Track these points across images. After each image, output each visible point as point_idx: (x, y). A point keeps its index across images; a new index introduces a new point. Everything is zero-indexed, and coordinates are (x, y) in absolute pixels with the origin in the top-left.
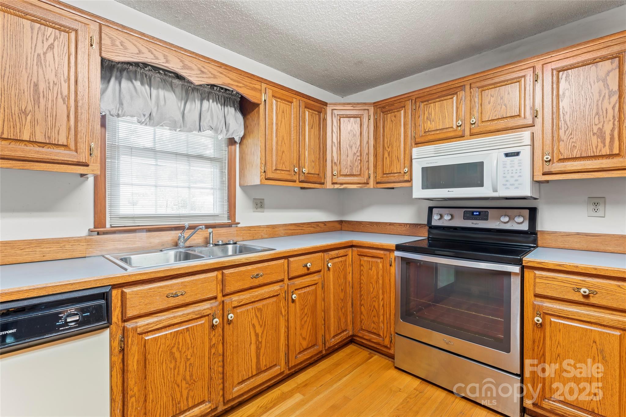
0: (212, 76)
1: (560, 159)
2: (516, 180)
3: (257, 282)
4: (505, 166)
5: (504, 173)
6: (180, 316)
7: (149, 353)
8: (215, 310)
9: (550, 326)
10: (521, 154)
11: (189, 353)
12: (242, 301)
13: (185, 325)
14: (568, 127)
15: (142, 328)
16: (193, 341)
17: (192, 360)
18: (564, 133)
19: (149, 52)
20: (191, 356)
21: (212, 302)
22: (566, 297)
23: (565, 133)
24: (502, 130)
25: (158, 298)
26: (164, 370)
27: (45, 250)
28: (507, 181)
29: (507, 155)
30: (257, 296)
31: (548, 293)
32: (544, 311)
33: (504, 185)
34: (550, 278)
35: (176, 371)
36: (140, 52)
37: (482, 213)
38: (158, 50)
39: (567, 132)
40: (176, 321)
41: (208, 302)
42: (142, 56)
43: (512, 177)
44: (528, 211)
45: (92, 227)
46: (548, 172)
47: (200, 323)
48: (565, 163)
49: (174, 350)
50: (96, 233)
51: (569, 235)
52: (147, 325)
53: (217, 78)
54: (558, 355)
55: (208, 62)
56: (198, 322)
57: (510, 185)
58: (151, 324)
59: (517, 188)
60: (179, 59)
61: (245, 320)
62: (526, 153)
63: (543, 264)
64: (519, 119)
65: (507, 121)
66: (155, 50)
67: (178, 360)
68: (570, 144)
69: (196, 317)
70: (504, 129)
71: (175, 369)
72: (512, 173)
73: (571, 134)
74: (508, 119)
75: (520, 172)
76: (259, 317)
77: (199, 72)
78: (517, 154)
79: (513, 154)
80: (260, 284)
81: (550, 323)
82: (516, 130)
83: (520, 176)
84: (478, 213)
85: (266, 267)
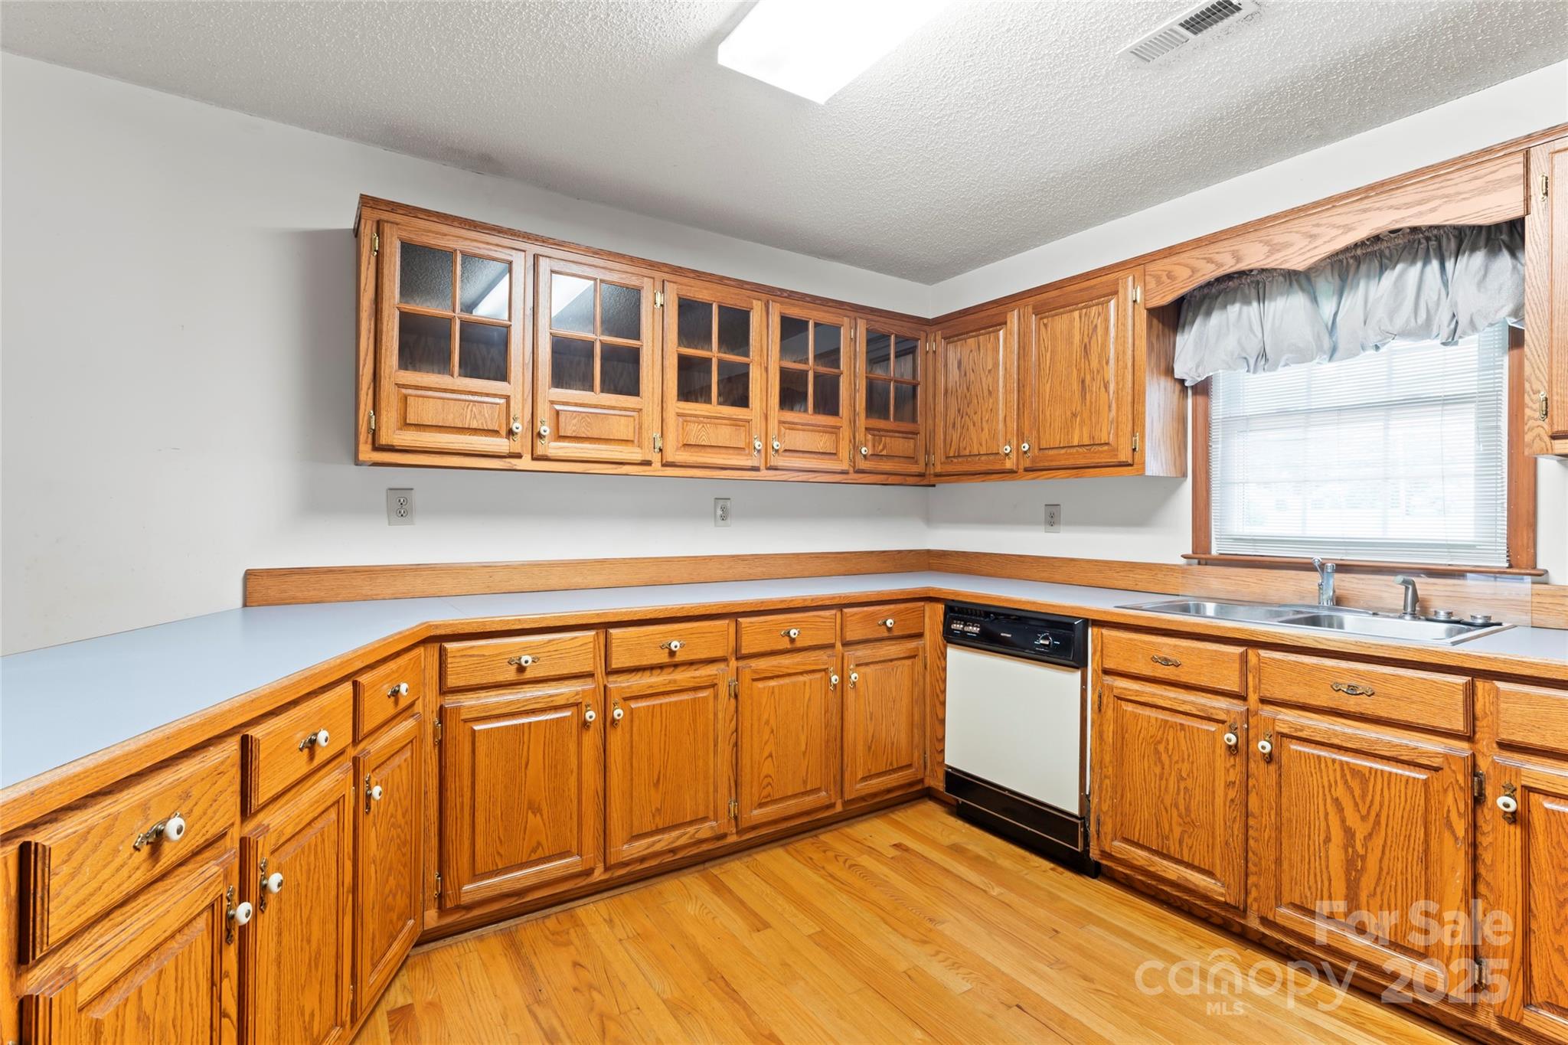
0: (1340, 232)
3: (1352, 704)
6: (1170, 699)
7: (1127, 732)
8: (1235, 719)
11: (1185, 767)
12: (1301, 730)
13: (1181, 719)
15: (1119, 691)
16: (1191, 751)
17: (1189, 783)
19: (1208, 262)
20: (1188, 775)
21: (1235, 701)
25: (1140, 656)
26: (1146, 769)
27: (1136, 576)
30: (1351, 738)
35: (1164, 782)
36: (1194, 271)
38: (1222, 250)
40: (1161, 703)
41: (1228, 699)
42: (1199, 274)
45: (1189, 552)
47: (1206, 727)
49: (1161, 748)
50: (1196, 561)
52: (1125, 689)
53: (1354, 229)
55: (1330, 206)
56: (1202, 724)
58: (1130, 690)
60: (1261, 242)
61: (1312, 775)
66: (1217, 253)
67: (1167, 767)
69: (1198, 713)
71: (1161, 779)
76: (1357, 792)
77: (1306, 242)
80: (1362, 714)
85: (1385, 678)
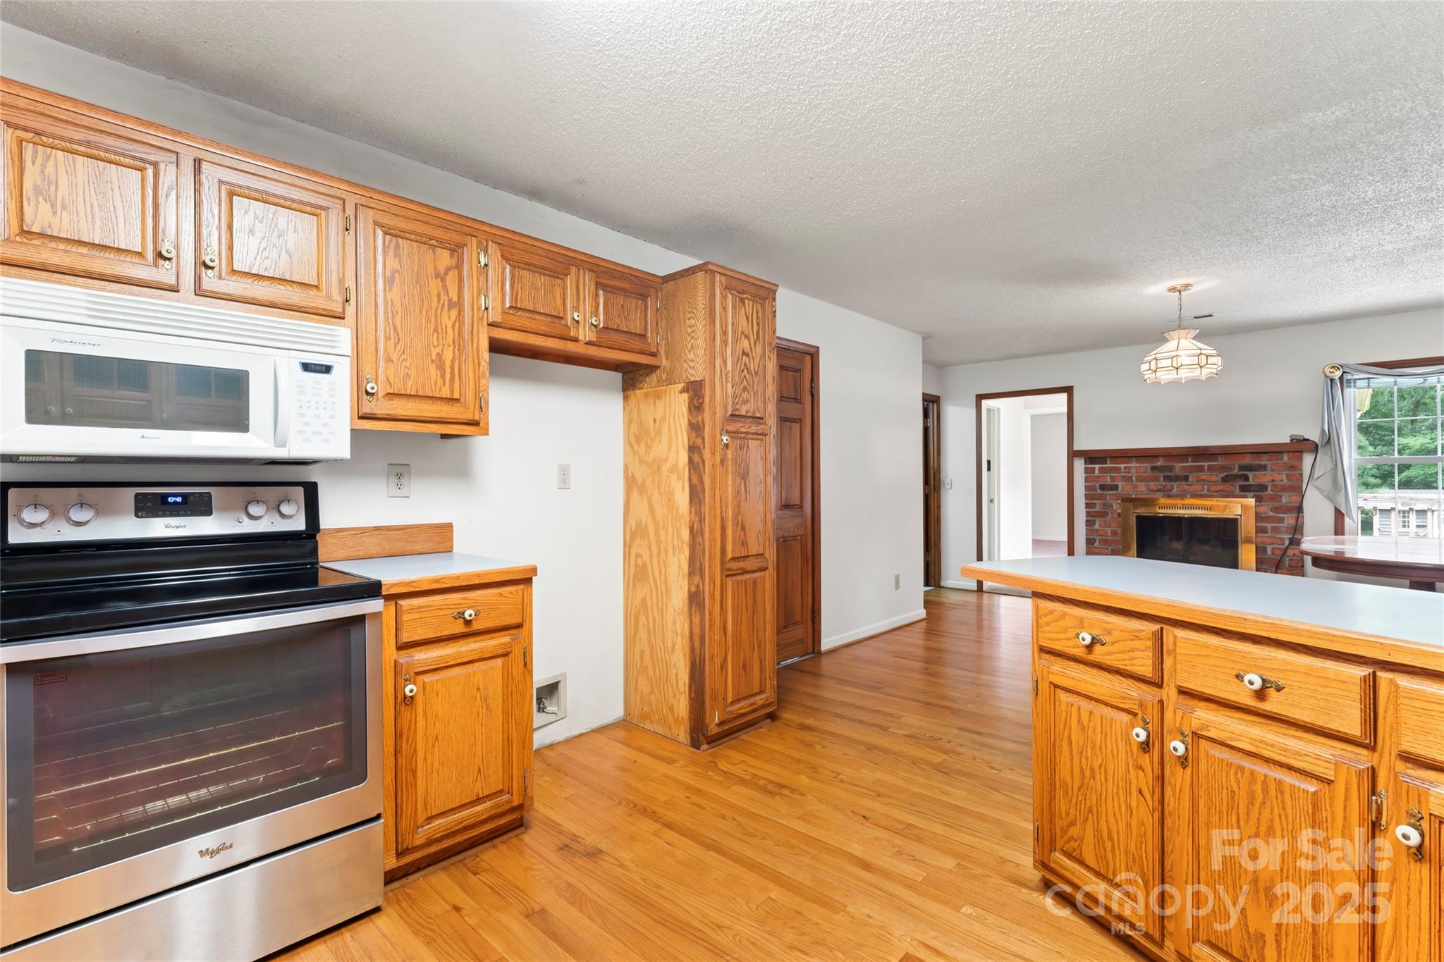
1: (388, 394)
2: (325, 425)
4: (302, 390)
5: (301, 407)
9: (424, 692)
10: (334, 371)
14: (399, 339)
18: (393, 348)
22: (446, 633)
23: (395, 348)
24: (281, 306)
28: (307, 424)
29: (306, 367)
31: (420, 635)
32: (416, 670)
33: (299, 432)
34: (423, 607)
37: (192, 498)
39: (398, 347)
43: (317, 416)
44: (301, 490)
46: (371, 414)
48: (394, 402)
51: (363, 531)
54: (436, 738)
57: (313, 433)
59: (327, 441)
62: (343, 372)
63: (414, 584)
64: (317, 294)
65: (291, 289)
68: (403, 369)
70: (284, 307)
72: (317, 408)
73: (404, 352)
74: (294, 286)
75: (333, 409)
78: (327, 369)
79: (318, 368)
81: (424, 687)
82: (310, 315)
83: (332, 417)
84: (179, 499)
